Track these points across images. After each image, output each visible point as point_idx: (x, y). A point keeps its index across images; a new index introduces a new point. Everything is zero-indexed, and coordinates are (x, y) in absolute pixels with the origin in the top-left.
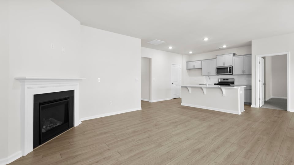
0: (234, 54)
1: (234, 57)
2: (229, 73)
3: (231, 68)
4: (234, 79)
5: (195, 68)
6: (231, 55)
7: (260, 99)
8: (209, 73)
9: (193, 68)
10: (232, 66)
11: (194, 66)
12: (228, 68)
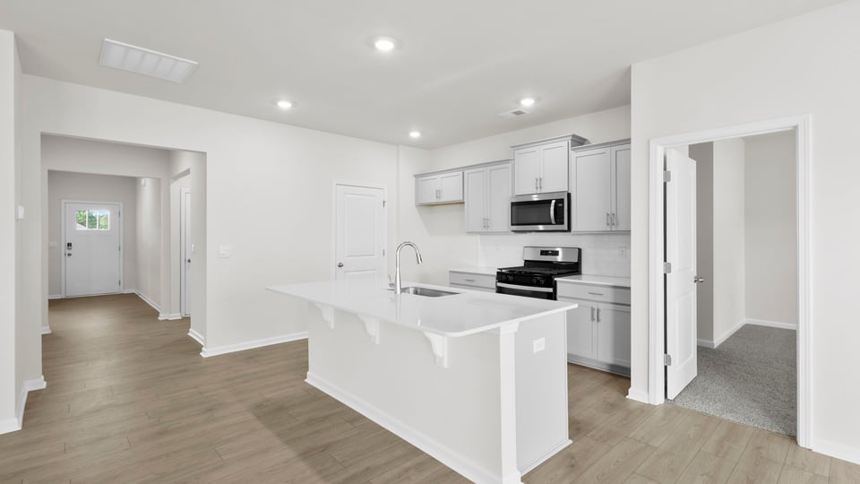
0: (578, 142)
1: (573, 154)
2: (557, 223)
3: (562, 201)
4: (580, 250)
5: (443, 200)
6: (565, 144)
7: (668, 360)
8: (486, 223)
9: (434, 200)
10: (569, 195)
11: (438, 192)
12: (550, 201)
